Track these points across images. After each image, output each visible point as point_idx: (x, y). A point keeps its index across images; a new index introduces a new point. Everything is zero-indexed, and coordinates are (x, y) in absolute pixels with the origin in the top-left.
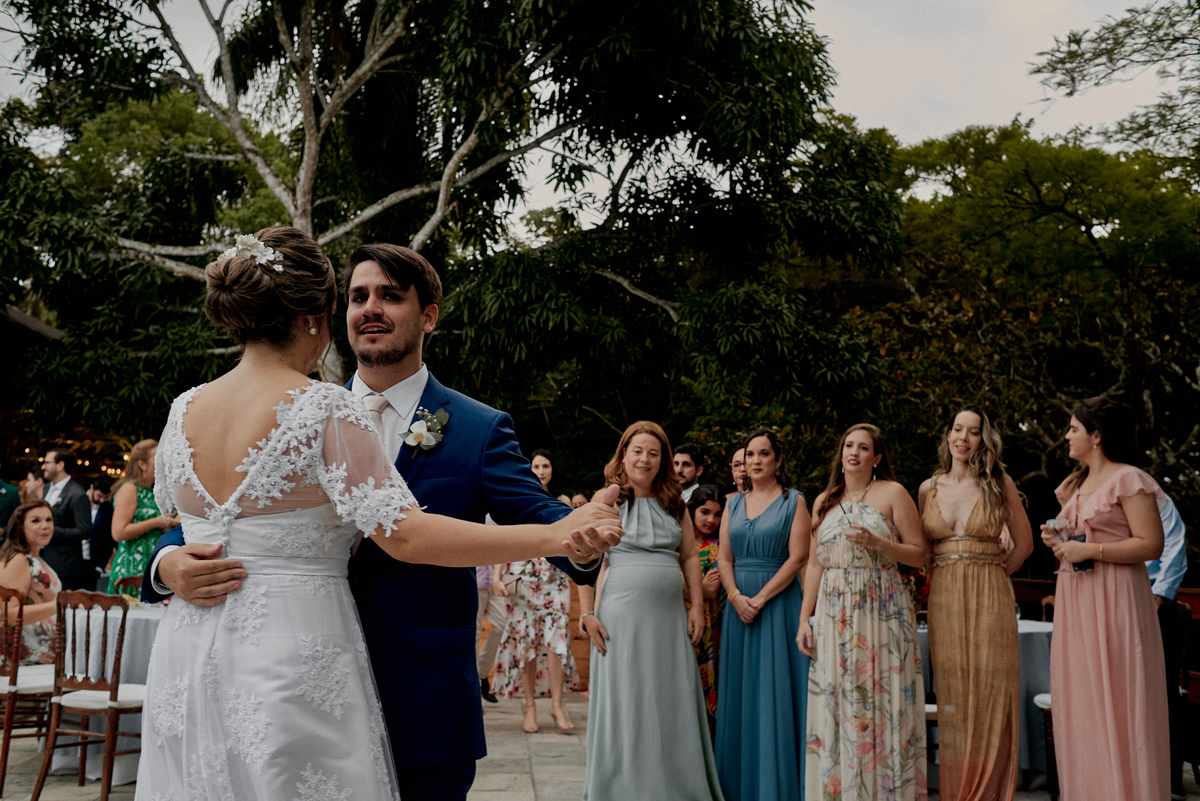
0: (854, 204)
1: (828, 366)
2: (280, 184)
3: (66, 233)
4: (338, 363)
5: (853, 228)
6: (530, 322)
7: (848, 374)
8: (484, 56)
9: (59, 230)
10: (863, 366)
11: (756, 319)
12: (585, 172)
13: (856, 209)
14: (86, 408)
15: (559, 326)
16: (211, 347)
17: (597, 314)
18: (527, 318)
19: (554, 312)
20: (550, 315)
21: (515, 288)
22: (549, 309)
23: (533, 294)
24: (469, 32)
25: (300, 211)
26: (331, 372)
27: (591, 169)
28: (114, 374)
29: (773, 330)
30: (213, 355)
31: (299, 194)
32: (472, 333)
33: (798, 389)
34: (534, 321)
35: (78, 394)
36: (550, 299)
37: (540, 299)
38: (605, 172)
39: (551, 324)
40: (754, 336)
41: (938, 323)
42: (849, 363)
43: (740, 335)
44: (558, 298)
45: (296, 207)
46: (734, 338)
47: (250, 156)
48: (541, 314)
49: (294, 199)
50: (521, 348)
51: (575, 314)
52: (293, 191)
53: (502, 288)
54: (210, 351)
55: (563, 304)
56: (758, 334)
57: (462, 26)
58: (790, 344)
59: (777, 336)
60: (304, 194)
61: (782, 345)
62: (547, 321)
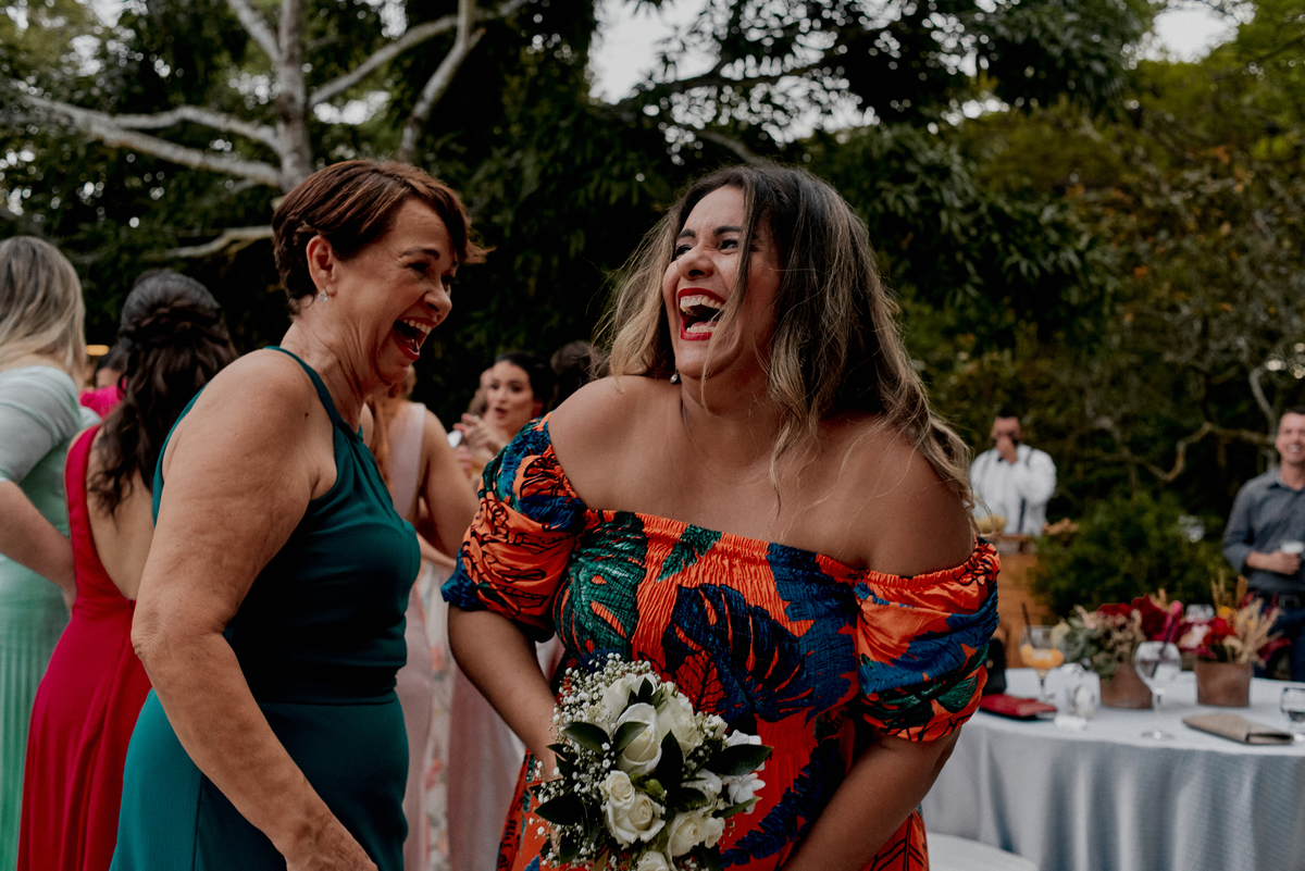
0: (1070, 17)
1: (1026, 252)
5: (1067, 52)
6: (587, 197)
7: (1055, 264)
10: (1080, 254)
11: (911, 178)
13: (1072, 24)
18: (582, 192)
19: (618, 180)
20: (614, 186)
21: (564, 146)
22: (611, 176)
23: (589, 156)
29: (936, 197)
31: (284, 35)
33: (976, 286)
34: (591, 195)
36: (613, 163)
37: (597, 162)
39: (613, 199)
40: (906, 204)
41: (1198, 194)
42: (1056, 249)
43: (884, 202)
46: (875, 208)
48: (600, 185)
49: (278, 41)
50: (578, 237)
52: (276, 30)
53: (547, 149)
54: (171, 252)
56: (913, 201)
58: (967, 219)
59: (941, 205)
60: (291, 35)
61: (950, 218)
62: (608, 193)
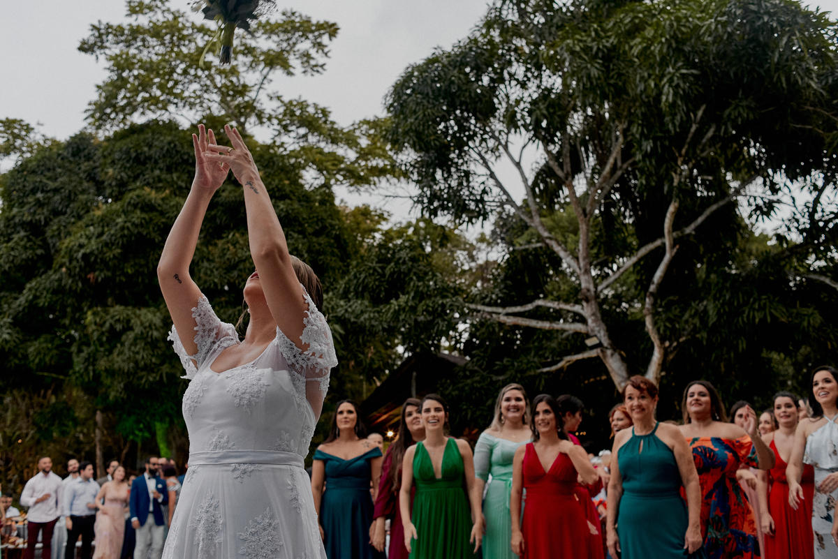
2: (568, 256)
3: (437, 309)
4: (623, 368)
6: (743, 320)
8: (659, 143)
9: (433, 308)
12: (775, 204)
14: (469, 415)
15: (763, 320)
16: (539, 368)
17: (795, 307)
18: (740, 319)
19: (758, 311)
20: (756, 314)
21: (727, 297)
22: (754, 309)
23: (741, 301)
24: (645, 131)
25: (583, 270)
26: (618, 374)
27: (779, 201)
28: (483, 392)
30: (542, 373)
31: (581, 260)
32: (705, 335)
34: (745, 320)
35: (465, 407)
36: (754, 303)
37: (746, 303)
38: (790, 201)
39: (757, 320)
44: (760, 300)
45: (580, 268)
47: (548, 241)
48: (749, 314)
49: (578, 264)
50: (742, 342)
51: (775, 309)
52: (577, 259)
53: (719, 300)
54: (539, 371)
55: (765, 304)
57: (640, 128)
60: (584, 259)
62: (754, 318)
